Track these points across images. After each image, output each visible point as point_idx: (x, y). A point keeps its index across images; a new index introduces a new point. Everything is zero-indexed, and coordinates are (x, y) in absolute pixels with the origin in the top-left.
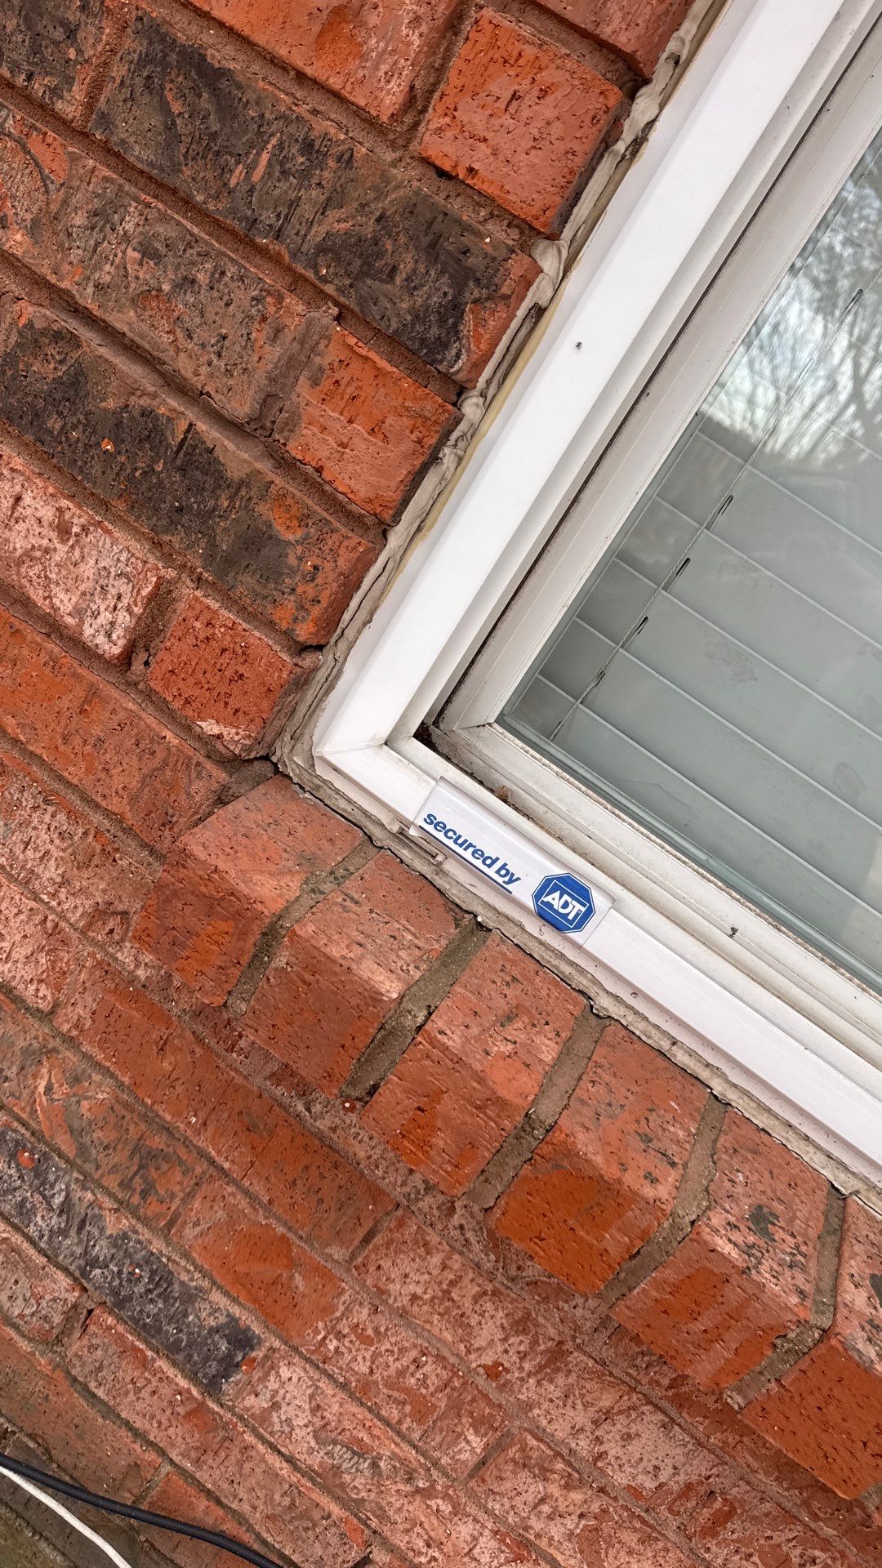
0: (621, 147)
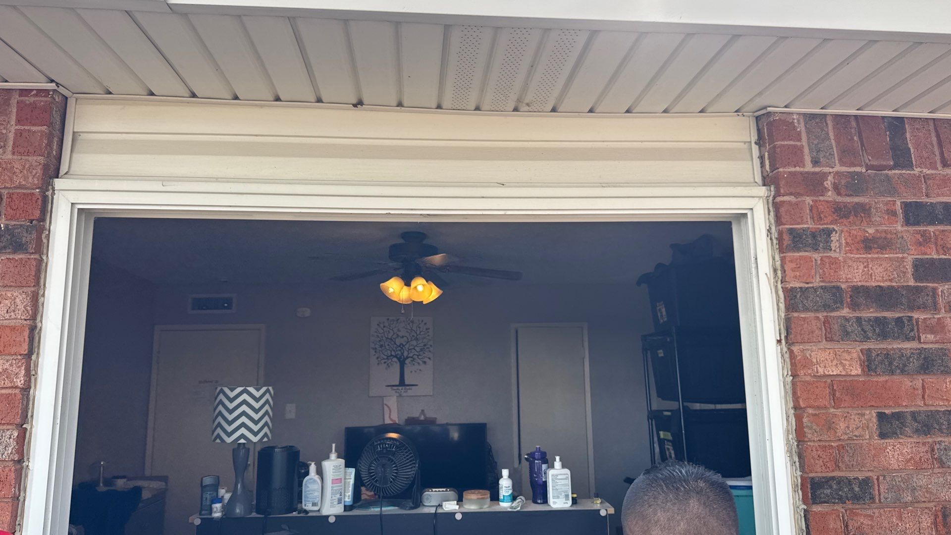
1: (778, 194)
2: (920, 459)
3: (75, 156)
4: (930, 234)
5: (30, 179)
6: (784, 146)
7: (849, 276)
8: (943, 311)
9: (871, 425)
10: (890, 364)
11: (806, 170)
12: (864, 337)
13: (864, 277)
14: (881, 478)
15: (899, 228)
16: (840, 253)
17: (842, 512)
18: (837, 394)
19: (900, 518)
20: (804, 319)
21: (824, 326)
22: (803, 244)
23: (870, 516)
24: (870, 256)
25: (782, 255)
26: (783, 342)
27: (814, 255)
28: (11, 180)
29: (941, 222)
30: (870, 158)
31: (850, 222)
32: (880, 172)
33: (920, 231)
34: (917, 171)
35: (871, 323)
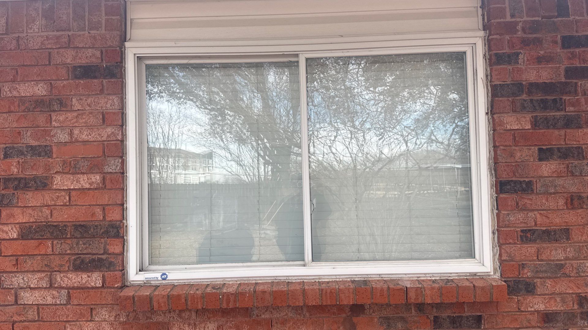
0: (125, 209)
1: (490, 34)
2: (561, 171)
3: (132, 30)
4: (576, 53)
5: (114, 42)
6: (495, 7)
7: (528, 77)
8: (580, 94)
9: (534, 154)
10: (548, 123)
11: (507, 20)
12: (534, 109)
13: (536, 78)
14: (538, 181)
15: (559, 50)
16: (523, 65)
17: (516, 197)
18: (517, 139)
19: (547, 200)
20: (501, 101)
21: (512, 104)
22: (502, 61)
23: (531, 199)
24: (540, 66)
25: (491, 68)
26: (489, 113)
27: (508, 67)
28: (106, 43)
29: (583, 46)
30: (544, 12)
31: (530, 48)
32: (550, 20)
33: (570, 51)
34: (571, 18)
35: (538, 102)
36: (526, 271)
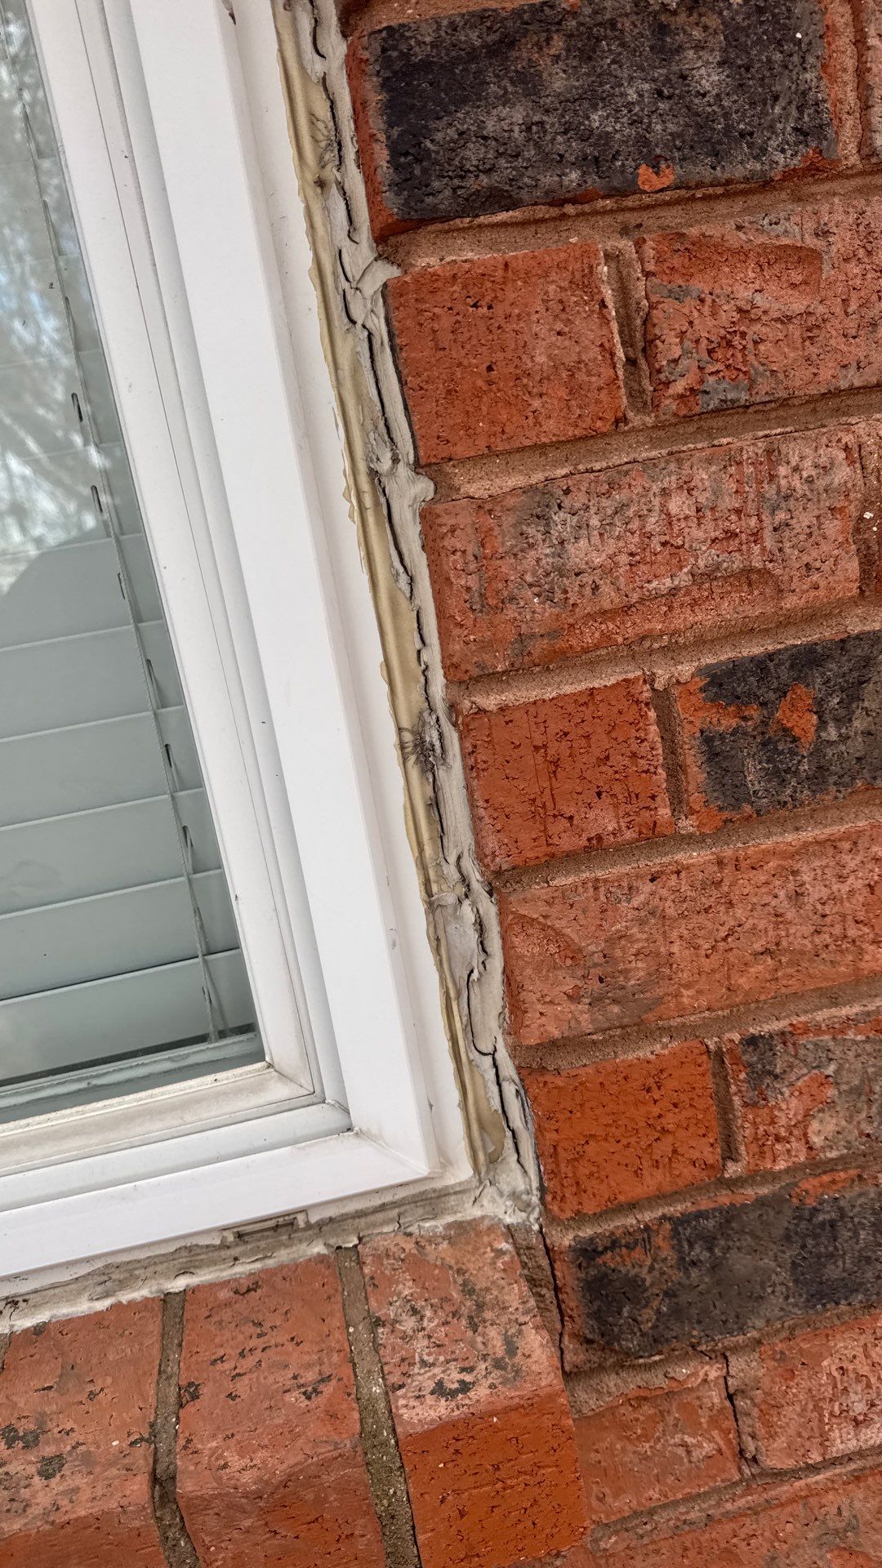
36: (789, 1106)
